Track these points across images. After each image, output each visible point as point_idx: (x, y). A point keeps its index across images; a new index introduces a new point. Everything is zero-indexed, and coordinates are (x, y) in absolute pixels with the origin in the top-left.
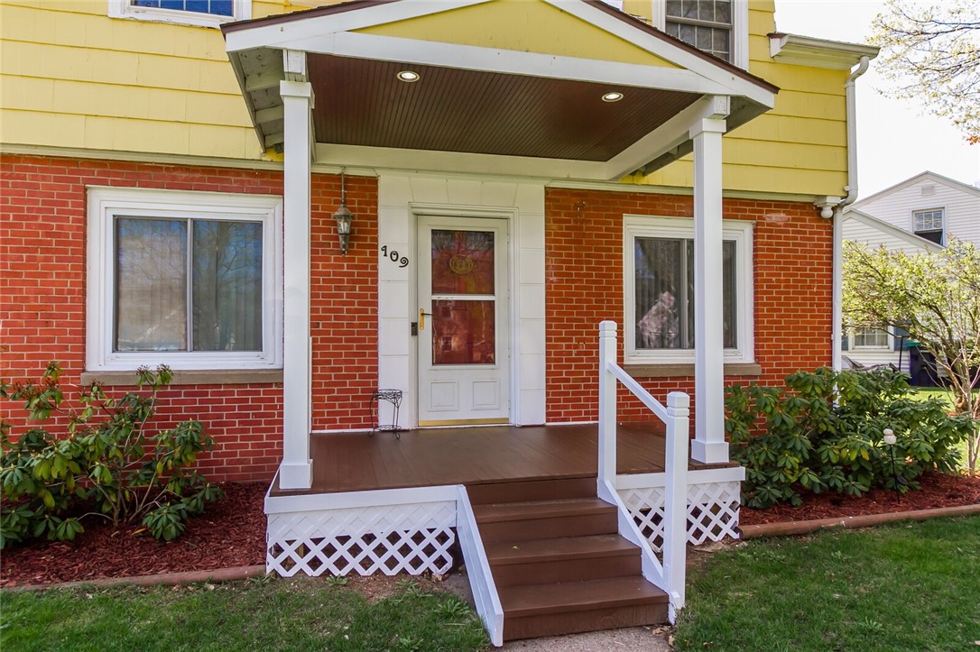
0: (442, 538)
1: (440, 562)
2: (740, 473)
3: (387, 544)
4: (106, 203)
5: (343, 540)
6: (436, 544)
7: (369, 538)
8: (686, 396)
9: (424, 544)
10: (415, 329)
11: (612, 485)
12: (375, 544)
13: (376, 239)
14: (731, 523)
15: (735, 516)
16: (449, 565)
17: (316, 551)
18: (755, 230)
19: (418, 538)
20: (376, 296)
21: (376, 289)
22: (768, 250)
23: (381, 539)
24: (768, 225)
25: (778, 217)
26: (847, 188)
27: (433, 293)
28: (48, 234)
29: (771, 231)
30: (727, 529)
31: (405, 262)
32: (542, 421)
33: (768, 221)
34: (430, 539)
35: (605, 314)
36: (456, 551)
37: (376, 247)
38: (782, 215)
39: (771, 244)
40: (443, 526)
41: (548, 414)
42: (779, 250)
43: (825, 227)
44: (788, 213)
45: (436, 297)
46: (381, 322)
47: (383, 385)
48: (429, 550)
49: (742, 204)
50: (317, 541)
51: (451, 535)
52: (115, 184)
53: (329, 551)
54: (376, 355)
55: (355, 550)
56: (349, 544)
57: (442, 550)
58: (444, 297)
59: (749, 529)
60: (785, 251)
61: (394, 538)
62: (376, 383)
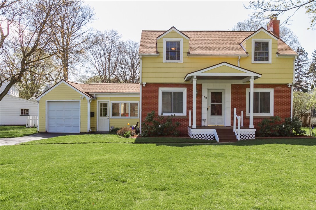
0: (212, 136)
1: (212, 139)
2: (255, 130)
3: (205, 136)
4: (161, 90)
5: (200, 135)
6: (211, 136)
7: (203, 135)
8: (240, 117)
9: (210, 136)
10: (208, 109)
11: (235, 130)
12: (204, 136)
13: (201, 94)
14: (254, 137)
15: (254, 136)
16: (213, 139)
17: (197, 136)
18: (274, 90)
19: (209, 135)
20: (201, 104)
21: (201, 103)
22: (277, 94)
23: (205, 135)
24: (277, 89)
25: (279, 87)
26: (293, 82)
27: (211, 103)
28: (154, 95)
29: (277, 90)
30: (253, 138)
31: (206, 98)
32: (230, 126)
33: (277, 88)
34: (211, 135)
35: (234, 107)
36: (214, 137)
37: (201, 95)
38: (280, 87)
39: (277, 93)
40: (212, 134)
41: (231, 124)
42: (279, 94)
43: (290, 89)
44: (282, 87)
45: (211, 104)
46: (202, 108)
47: (202, 118)
48: (211, 137)
49: (271, 85)
50: (197, 135)
51: (213, 135)
52: (163, 87)
53: (199, 136)
54: (201, 114)
55: (202, 136)
56: (201, 135)
57: (212, 137)
58: (213, 104)
59: (256, 138)
60: (280, 94)
61: (206, 135)
62: (201, 118)
